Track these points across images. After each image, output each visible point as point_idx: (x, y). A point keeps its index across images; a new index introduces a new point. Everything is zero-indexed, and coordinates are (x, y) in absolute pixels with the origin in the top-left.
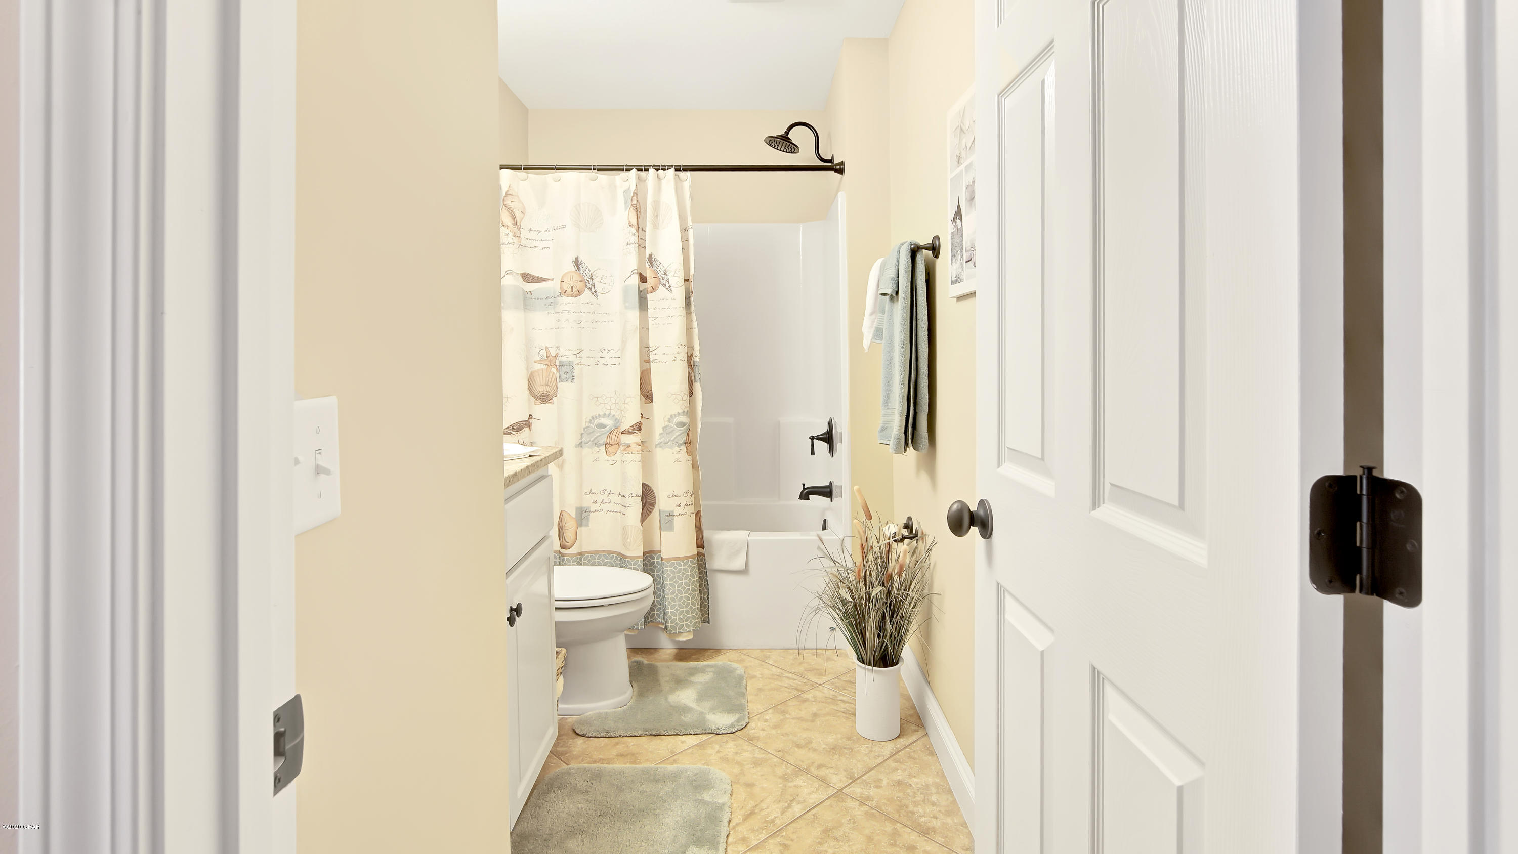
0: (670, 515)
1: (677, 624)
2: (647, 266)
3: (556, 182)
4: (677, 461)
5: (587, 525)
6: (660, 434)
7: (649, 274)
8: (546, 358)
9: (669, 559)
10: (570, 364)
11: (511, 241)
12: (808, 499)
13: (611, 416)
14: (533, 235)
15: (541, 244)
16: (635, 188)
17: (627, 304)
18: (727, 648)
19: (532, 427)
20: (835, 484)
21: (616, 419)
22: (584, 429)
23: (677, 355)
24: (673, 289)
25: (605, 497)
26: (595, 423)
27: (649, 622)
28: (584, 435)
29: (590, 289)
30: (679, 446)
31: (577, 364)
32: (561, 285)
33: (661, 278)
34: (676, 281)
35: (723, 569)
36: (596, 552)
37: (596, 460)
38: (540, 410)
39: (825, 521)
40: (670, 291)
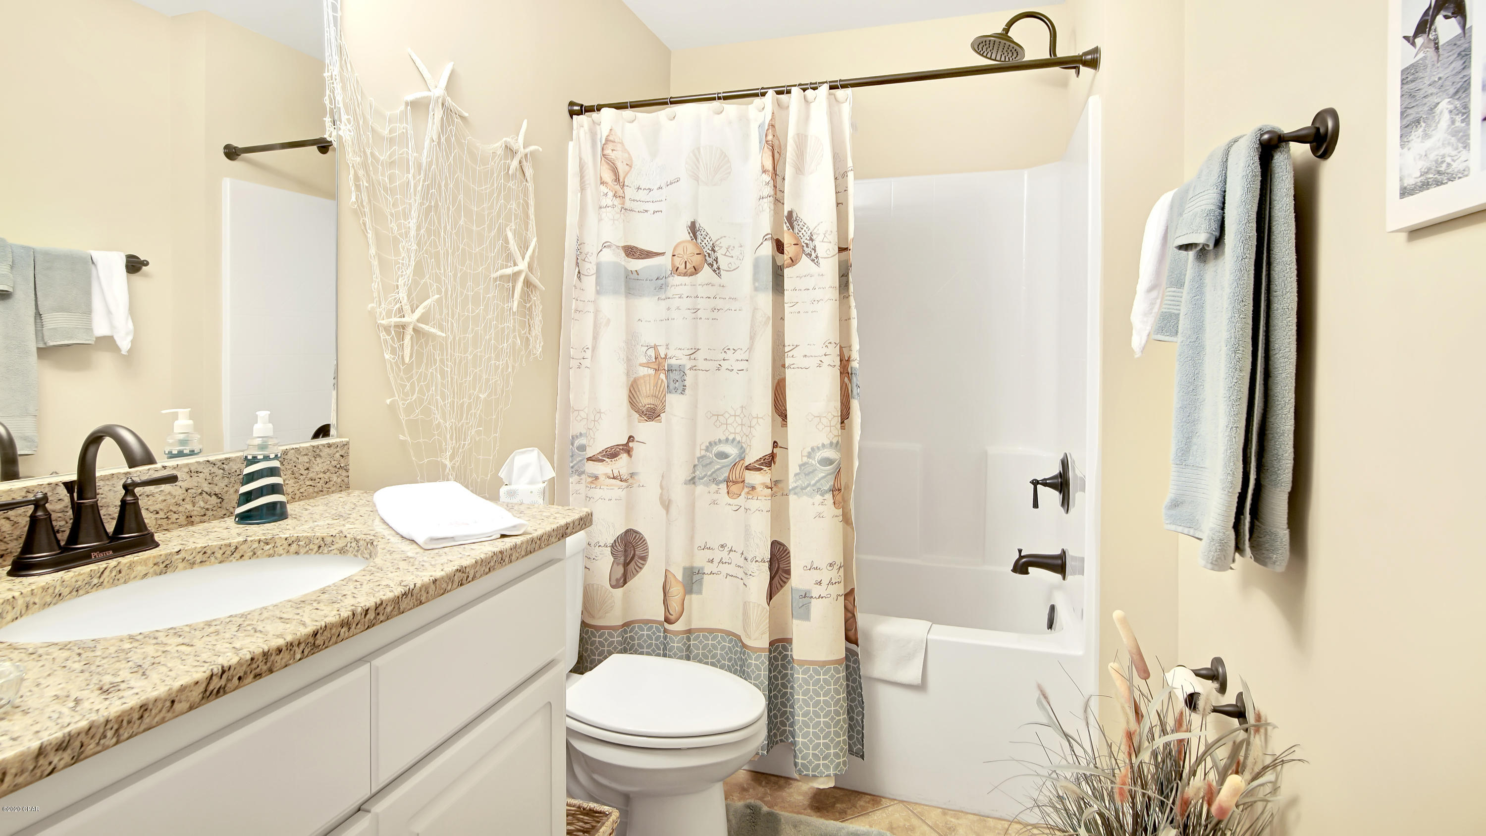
0: (806, 595)
1: (810, 762)
2: (785, 228)
3: (671, 120)
4: (820, 516)
5: (700, 592)
6: (796, 475)
7: (787, 240)
8: (654, 360)
9: (802, 663)
10: (681, 369)
11: (610, 203)
12: (1027, 573)
13: (735, 443)
14: (642, 195)
15: (651, 207)
16: (770, 118)
17: (757, 284)
18: (891, 797)
19: (634, 453)
20: (1070, 553)
21: (742, 447)
22: (699, 458)
23: (823, 358)
24: (821, 260)
25: (724, 554)
26: (713, 451)
27: (777, 743)
28: (698, 467)
29: (711, 265)
30: (822, 495)
31: (690, 369)
32: (672, 260)
33: (805, 245)
34: (826, 248)
35: (888, 679)
36: (711, 631)
37: (714, 502)
38: (645, 430)
39: (1053, 608)
40: (818, 264)
